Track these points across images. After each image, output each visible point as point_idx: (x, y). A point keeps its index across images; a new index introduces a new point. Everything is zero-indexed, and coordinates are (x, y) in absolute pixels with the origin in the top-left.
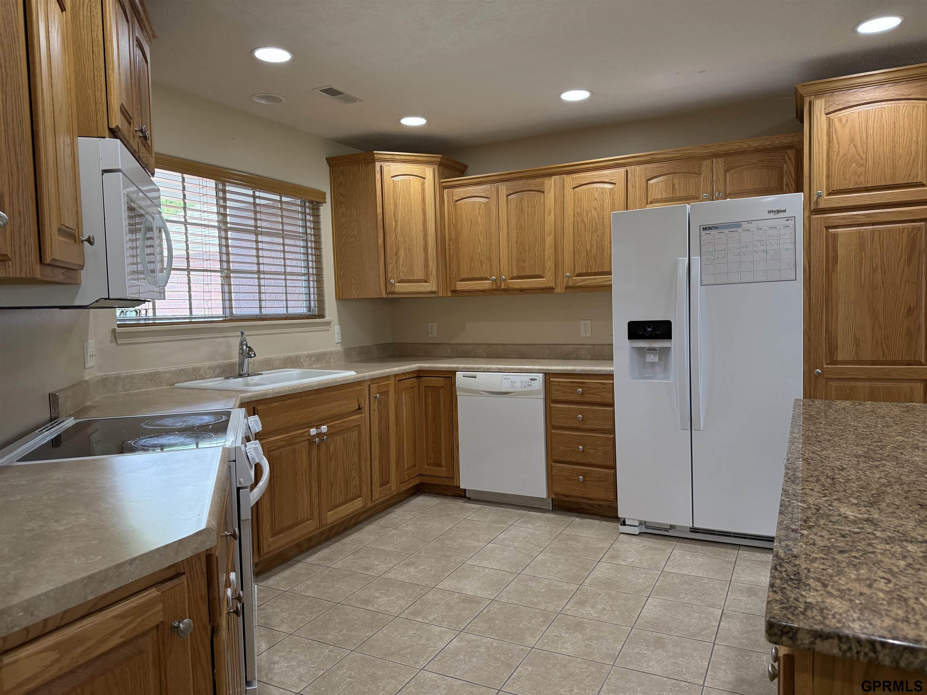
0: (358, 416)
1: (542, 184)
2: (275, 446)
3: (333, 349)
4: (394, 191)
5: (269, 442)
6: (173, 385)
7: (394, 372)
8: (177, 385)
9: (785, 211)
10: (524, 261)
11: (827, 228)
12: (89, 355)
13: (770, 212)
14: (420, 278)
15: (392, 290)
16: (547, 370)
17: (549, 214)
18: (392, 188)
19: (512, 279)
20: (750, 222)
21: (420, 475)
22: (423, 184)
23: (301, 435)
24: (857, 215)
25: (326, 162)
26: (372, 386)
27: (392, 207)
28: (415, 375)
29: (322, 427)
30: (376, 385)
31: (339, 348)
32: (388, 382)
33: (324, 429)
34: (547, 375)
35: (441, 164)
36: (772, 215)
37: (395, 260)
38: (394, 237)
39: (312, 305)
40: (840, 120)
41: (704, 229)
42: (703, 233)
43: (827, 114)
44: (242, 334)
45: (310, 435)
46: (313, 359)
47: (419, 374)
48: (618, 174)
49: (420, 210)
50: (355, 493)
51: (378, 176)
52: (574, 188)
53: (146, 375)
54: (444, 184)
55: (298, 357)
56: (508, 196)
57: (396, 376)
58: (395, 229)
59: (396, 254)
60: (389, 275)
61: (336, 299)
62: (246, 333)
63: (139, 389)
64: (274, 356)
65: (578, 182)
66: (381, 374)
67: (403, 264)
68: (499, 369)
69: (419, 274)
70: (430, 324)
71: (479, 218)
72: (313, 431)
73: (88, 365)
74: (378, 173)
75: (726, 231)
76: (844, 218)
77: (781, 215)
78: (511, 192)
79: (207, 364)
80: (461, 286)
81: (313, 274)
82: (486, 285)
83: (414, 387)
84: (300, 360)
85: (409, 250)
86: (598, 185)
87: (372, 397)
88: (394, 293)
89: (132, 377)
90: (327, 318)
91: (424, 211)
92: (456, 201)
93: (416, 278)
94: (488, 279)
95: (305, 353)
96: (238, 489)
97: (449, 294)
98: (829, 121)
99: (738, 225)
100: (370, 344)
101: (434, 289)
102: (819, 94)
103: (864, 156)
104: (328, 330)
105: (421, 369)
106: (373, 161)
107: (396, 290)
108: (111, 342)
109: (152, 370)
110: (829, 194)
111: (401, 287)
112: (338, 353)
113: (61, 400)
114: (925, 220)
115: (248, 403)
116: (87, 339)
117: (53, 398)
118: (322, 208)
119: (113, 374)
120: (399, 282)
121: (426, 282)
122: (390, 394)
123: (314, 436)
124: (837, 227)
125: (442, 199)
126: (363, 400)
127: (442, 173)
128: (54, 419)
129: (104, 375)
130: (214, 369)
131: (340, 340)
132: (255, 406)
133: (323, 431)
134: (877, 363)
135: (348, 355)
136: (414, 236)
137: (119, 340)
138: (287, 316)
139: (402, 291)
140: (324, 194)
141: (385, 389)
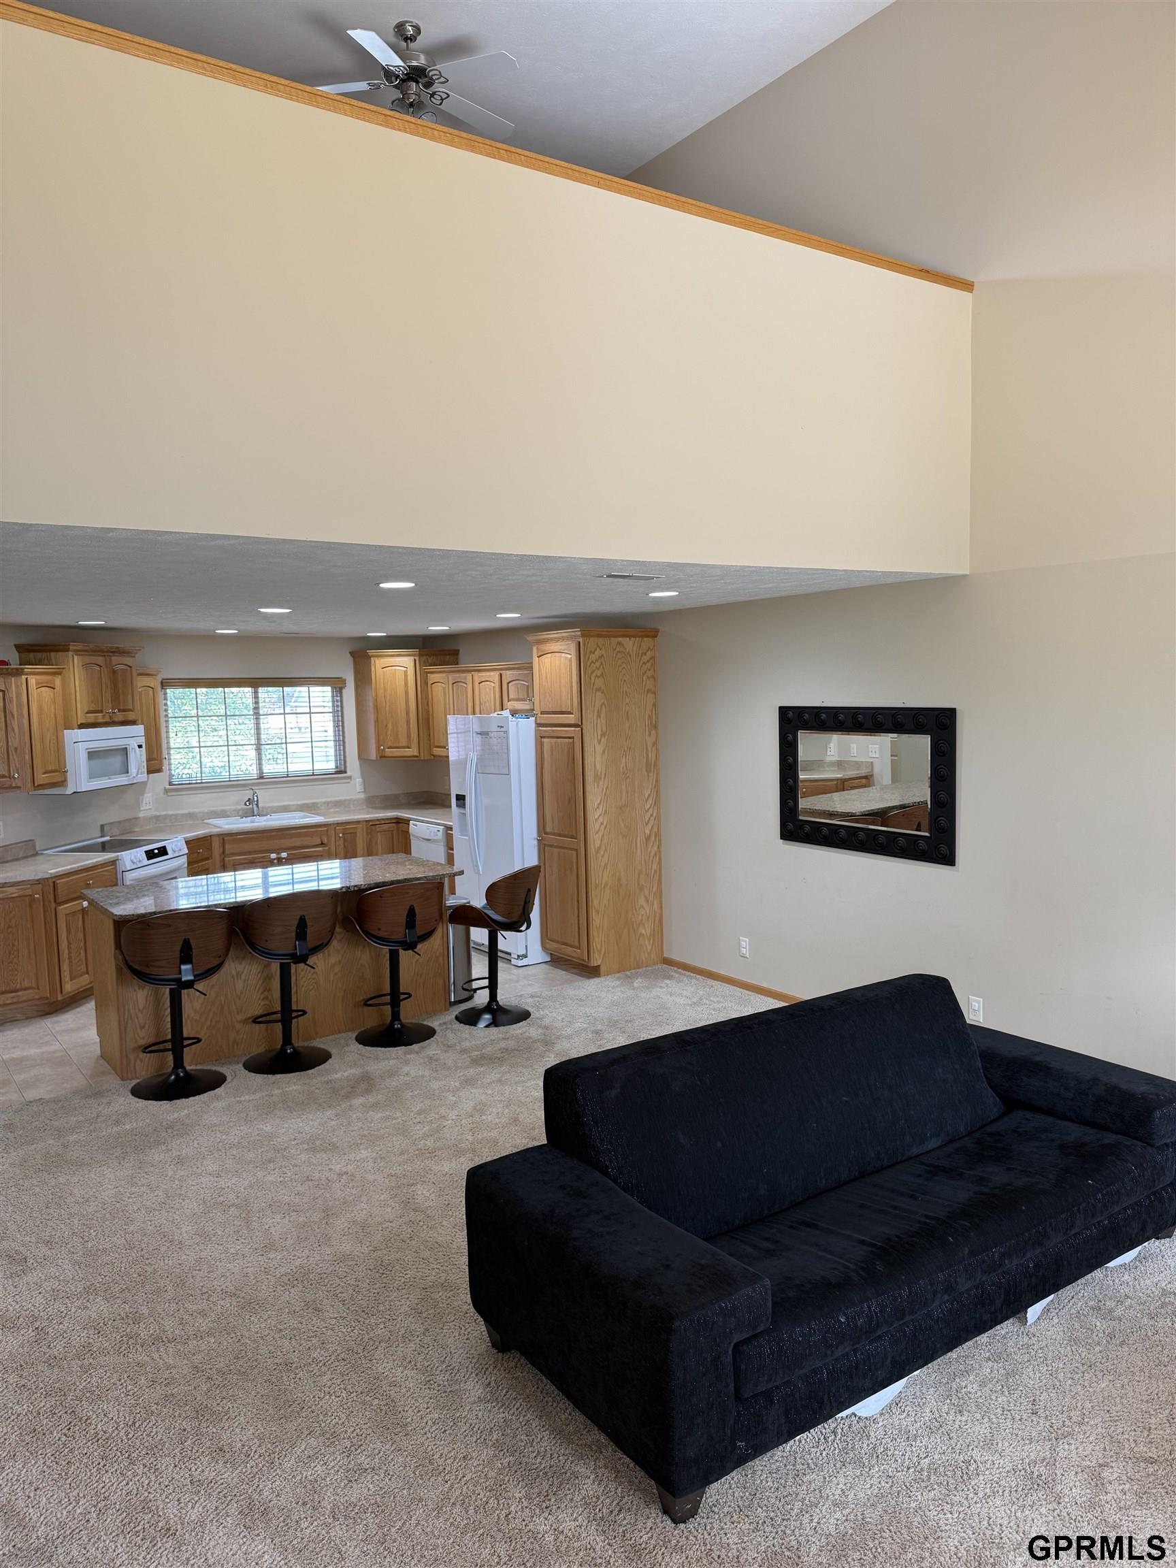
0: (321, 849)
1: (465, 678)
3: (354, 797)
4: (384, 679)
5: (234, 860)
6: (203, 820)
7: (364, 818)
8: (205, 821)
9: (503, 727)
11: (541, 737)
12: (144, 802)
13: (498, 726)
14: (404, 744)
15: (383, 754)
16: (446, 824)
18: (382, 677)
20: (491, 732)
22: (406, 672)
23: (263, 857)
24: (550, 730)
25: (349, 655)
26: (337, 828)
27: (383, 688)
28: (394, 821)
29: (283, 854)
30: (342, 827)
31: (360, 796)
32: (356, 826)
34: (445, 828)
35: (420, 655)
36: (499, 729)
37: (385, 732)
38: (384, 714)
39: (339, 764)
40: (543, 663)
41: (477, 734)
43: (538, 657)
44: (254, 789)
45: (270, 858)
46: (330, 805)
47: (396, 821)
49: (404, 692)
51: (373, 669)
52: (479, 683)
53: (185, 814)
54: (425, 671)
56: (453, 684)
57: (367, 821)
59: (386, 726)
60: (381, 743)
61: (358, 758)
63: (181, 822)
64: (290, 803)
65: (479, 679)
66: (348, 820)
67: (391, 735)
68: (427, 821)
69: (403, 742)
72: (274, 856)
73: (142, 809)
74: (372, 665)
76: (545, 731)
77: (502, 729)
78: (454, 682)
80: (437, 752)
81: (339, 740)
83: (393, 831)
84: (317, 805)
85: (396, 724)
86: (489, 683)
88: (385, 757)
89: (176, 815)
90: (349, 774)
91: (407, 693)
92: (432, 681)
93: (401, 745)
95: (323, 800)
96: (123, 871)
97: (432, 757)
98: (540, 662)
99: (486, 734)
100: (397, 792)
101: (416, 753)
102: (536, 643)
103: (551, 689)
104: (349, 783)
105: (398, 817)
106: (369, 657)
107: (386, 755)
108: (164, 794)
109: (192, 810)
110: (541, 714)
111: (389, 752)
112: (358, 800)
113: (106, 828)
114: (573, 738)
115: (218, 835)
116: (143, 794)
117: (102, 827)
118: (344, 691)
119: (164, 813)
120: (388, 748)
121: (409, 748)
122: (358, 835)
123: (274, 859)
124: (544, 737)
125: (425, 682)
126: (328, 838)
127: (425, 661)
128: (102, 837)
129: (158, 814)
130: (238, 811)
131: (363, 790)
132: (226, 838)
133: (283, 857)
134: (560, 835)
135: (371, 802)
136: (399, 712)
137: (169, 794)
138: (313, 772)
139: (391, 755)
140: (345, 680)
141: (353, 831)
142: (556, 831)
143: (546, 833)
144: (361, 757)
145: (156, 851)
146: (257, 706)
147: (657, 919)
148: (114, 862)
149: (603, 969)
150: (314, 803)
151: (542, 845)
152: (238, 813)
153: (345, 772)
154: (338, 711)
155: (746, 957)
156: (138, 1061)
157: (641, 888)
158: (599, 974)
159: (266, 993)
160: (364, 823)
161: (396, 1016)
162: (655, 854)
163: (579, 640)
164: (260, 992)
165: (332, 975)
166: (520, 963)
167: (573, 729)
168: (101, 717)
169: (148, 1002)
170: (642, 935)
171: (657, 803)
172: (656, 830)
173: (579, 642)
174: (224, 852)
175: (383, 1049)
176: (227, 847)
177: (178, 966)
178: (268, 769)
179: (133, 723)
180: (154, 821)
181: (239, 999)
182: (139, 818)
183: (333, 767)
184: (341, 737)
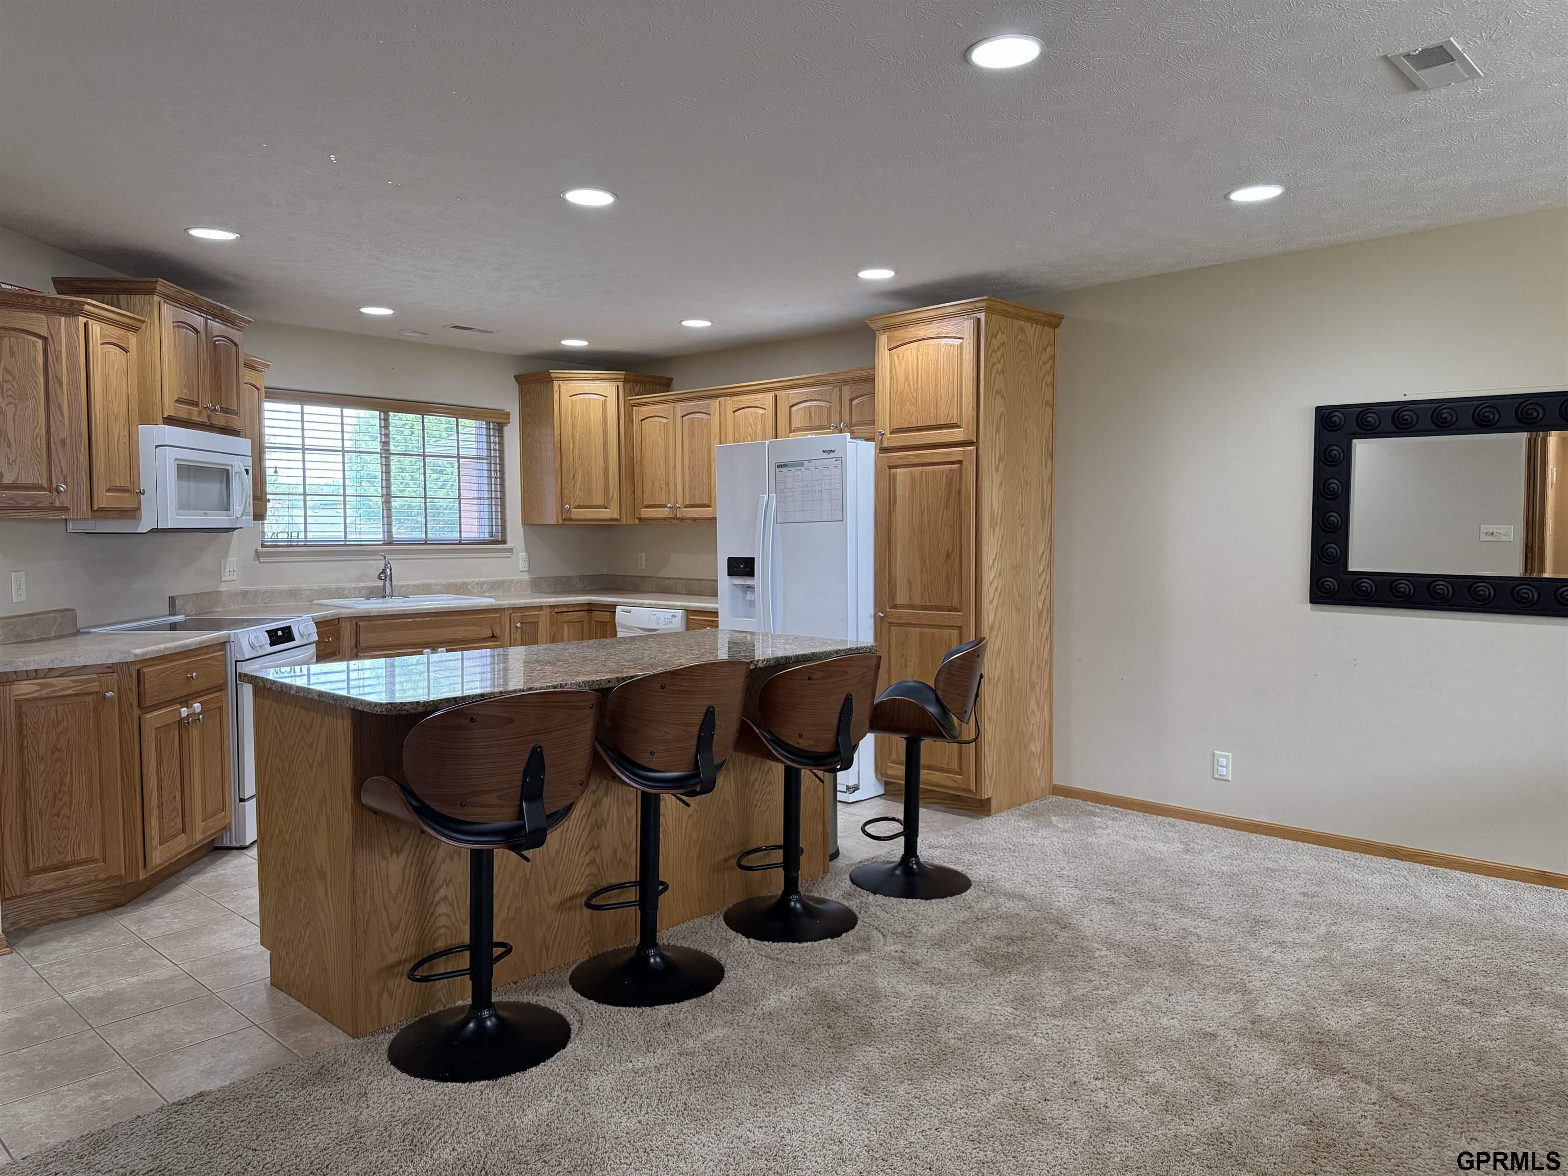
0: (492, 643)
1: (708, 406)
3: (515, 578)
4: (572, 411)
6: (310, 601)
7: (548, 602)
8: (314, 602)
9: (834, 451)
10: (695, 488)
11: (890, 467)
12: (227, 570)
13: (824, 451)
14: (600, 503)
15: (568, 517)
16: (687, 607)
17: (714, 439)
18: (570, 408)
19: (686, 507)
20: (809, 461)
22: (605, 402)
24: (911, 455)
25: (514, 380)
26: (513, 615)
27: (570, 427)
28: (586, 608)
29: (440, 649)
30: (520, 614)
31: (526, 577)
32: (537, 613)
34: (689, 612)
35: (626, 381)
36: (825, 455)
37: (572, 484)
38: (571, 460)
39: (494, 531)
40: (898, 357)
41: (778, 466)
42: (778, 470)
43: (890, 350)
44: (385, 558)
46: (485, 587)
47: (590, 608)
48: (767, 399)
49: (601, 430)
51: (556, 397)
52: (734, 412)
53: (285, 591)
54: (631, 402)
55: (464, 584)
56: (684, 416)
57: (552, 607)
58: (573, 451)
59: (574, 476)
60: (565, 500)
61: (522, 523)
62: (388, 557)
63: (279, 602)
64: (433, 581)
65: (735, 406)
66: (528, 603)
67: (580, 489)
68: (650, 604)
69: (598, 500)
70: (639, 554)
71: (660, 439)
73: (224, 579)
74: (556, 393)
75: (793, 469)
76: (899, 458)
77: (832, 455)
78: (685, 413)
79: (353, 585)
80: (647, 513)
81: (496, 498)
82: (664, 513)
83: (584, 621)
84: (468, 586)
85: (588, 473)
86: (752, 409)
87: (512, 626)
88: (571, 520)
89: (272, 592)
90: (510, 544)
91: (605, 431)
92: (642, 420)
93: (594, 503)
94: (666, 507)
95: (475, 580)
96: (236, 661)
97: (637, 521)
98: (891, 356)
99: (800, 464)
100: (571, 574)
101: (616, 516)
102: (887, 328)
103: (915, 395)
104: (510, 557)
105: (591, 602)
106: (551, 380)
107: (573, 516)
108: (254, 560)
109: (294, 586)
110: (891, 433)
111: (577, 513)
112: (521, 582)
113: (178, 602)
114: (960, 462)
115: (350, 618)
116: (226, 557)
117: (172, 600)
118: (506, 429)
119: (253, 588)
120: (575, 508)
121: (606, 508)
122: (540, 626)
124: (896, 467)
125: (630, 419)
126: (501, 628)
127: (630, 390)
128: (170, 615)
129: (245, 588)
130: (360, 589)
131: (527, 569)
132: (359, 622)
134: (924, 608)
135: (537, 585)
136: (594, 457)
137: (262, 560)
138: (460, 541)
139: (579, 517)
140: (509, 414)
141: (533, 620)
142: (917, 601)
143: (895, 606)
144: (527, 522)
145: (280, 633)
146: (387, 440)
147: (1047, 729)
148: (223, 645)
149: (994, 803)
150: (464, 583)
151: (881, 624)
152: (360, 592)
153: (503, 541)
154: (496, 457)
155: (1228, 781)
156: (385, 995)
157: (1033, 687)
158: (989, 811)
159: (592, 854)
160: (548, 609)
161: (791, 885)
162: (1047, 638)
163: (978, 315)
164: (584, 853)
165: (685, 819)
166: (852, 798)
167: (961, 449)
168: (196, 413)
169: (406, 881)
170: (1032, 753)
171: (1050, 565)
172: (1048, 602)
173: (979, 320)
175: (796, 944)
176: (363, 636)
177: (519, 803)
178: (399, 533)
179: (235, 433)
180: (240, 598)
181: (553, 866)
182: (218, 592)
183: (487, 535)
184: (499, 493)
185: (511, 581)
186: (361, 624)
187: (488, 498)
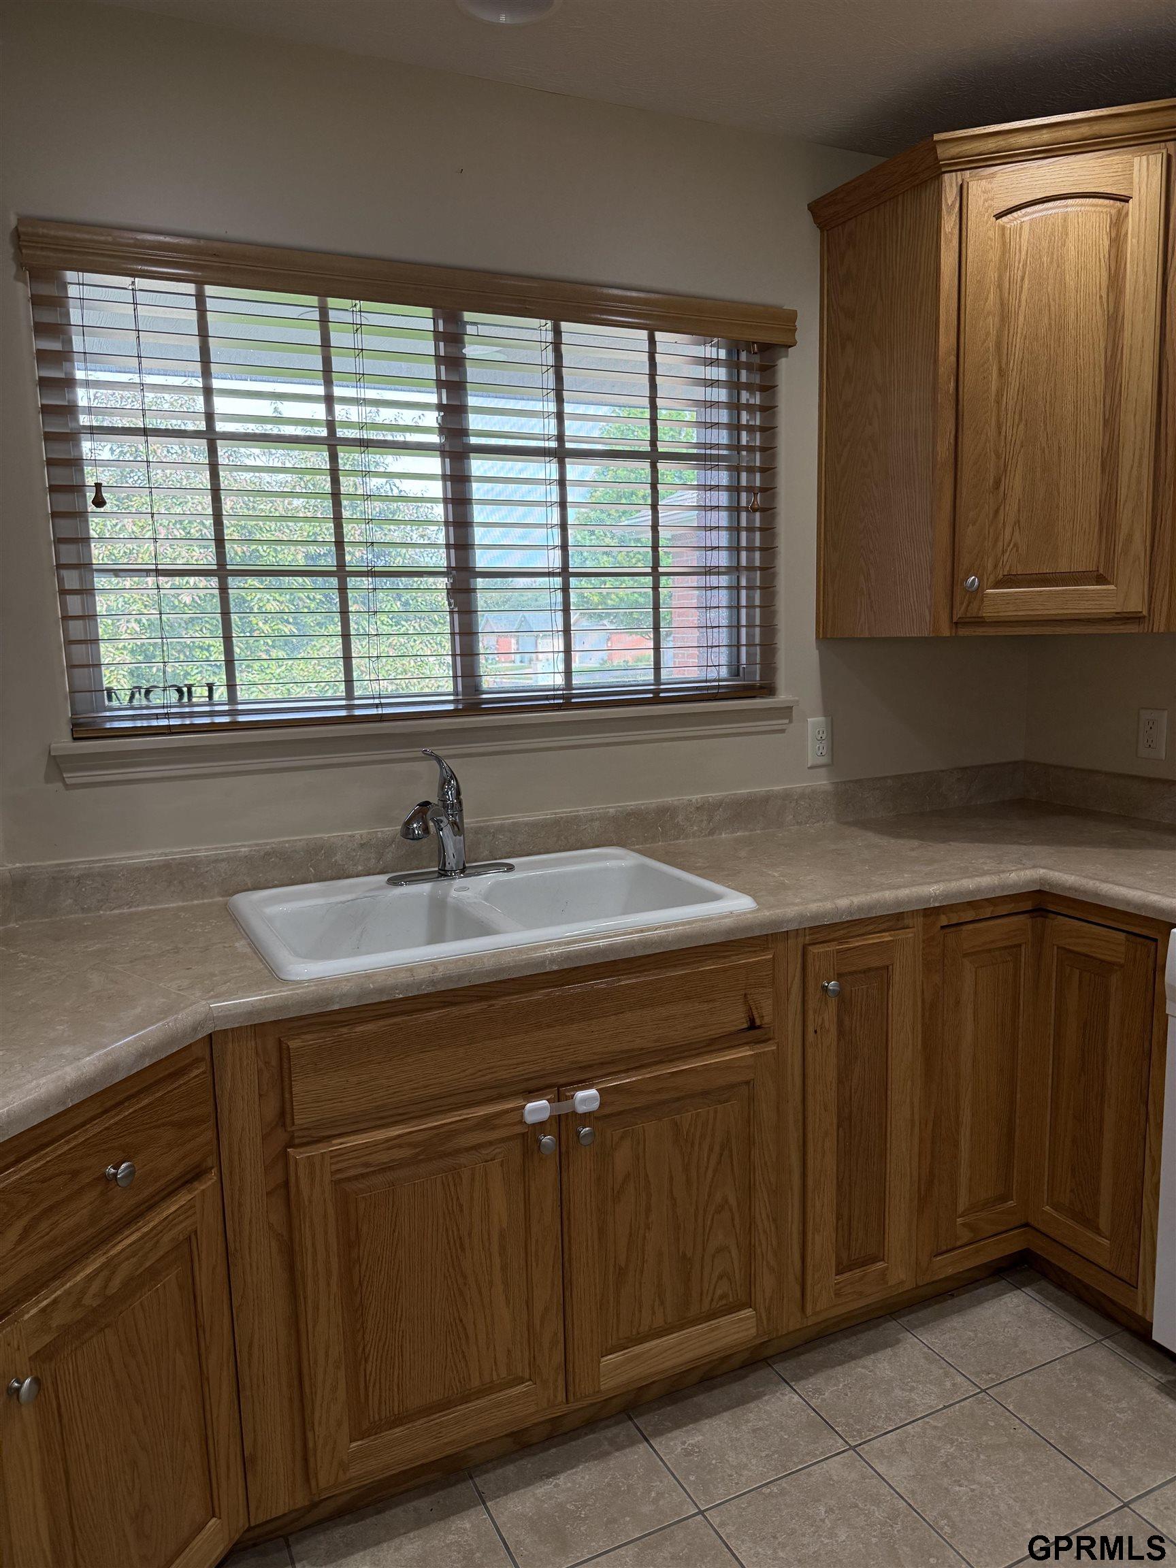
0: (745, 1052)
2: (366, 1165)
3: (797, 786)
4: (1004, 263)
7: (919, 899)
15: (971, 612)
21: (1027, 1225)
22: (1119, 220)
23: (486, 1123)
26: (814, 950)
27: (992, 323)
28: (1028, 906)
29: (580, 1094)
30: (835, 946)
31: (819, 781)
32: (887, 937)
33: (586, 1098)
37: (989, 508)
38: (991, 429)
39: (744, 660)
45: (522, 1122)
46: (720, 815)
47: (1042, 903)
50: (722, 1297)
51: (949, 224)
53: (148, 869)
55: (666, 812)
57: (930, 913)
58: (998, 402)
59: (997, 484)
60: (965, 560)
61: (817, 637)
63: (129, 904)
64: (582, 811)
66: (860, 908)
67: (1018, 524)
69: (1078, 555)
72: (537, 1109)
74: (949, 213)
79: (360, 833)
81: (750, 568)
83: (1020, 945)
84: (673, 818)
85: (1046, 468)
87: (811, 990)
88: (980, 622)
90: (783, 696)
93: (1063, 566)
95: (695, 797)
100: (936, 765)
101: (1134, 605)
104: (783, 731)
105: (1047, 888)
106: (936, 172)
107: (988, 612)
111: (1003, 601)
112: (812, 796)
118: (782, 363)
120: (997, 585)
121: (1101, 580)
122: (897, 977)
123: (540, 1126)
131: (825, 759)
133: (582, 1109)
135: (850, 802)
137: (73, 779)
138: (656, 692)
139: (1009, 612)
140: (792, 317)
141: (875, 962)
144: (834, 632)
146: (455, 404)
153: (767, 689)
154: (754, 449)
160: (921, 919)
174: (284, 1115)
176: (303, 1088)
183: (724, 672)
184: (757, 554)
185: (786, 796)
186: (293, 1044)
187: (729, 570)
